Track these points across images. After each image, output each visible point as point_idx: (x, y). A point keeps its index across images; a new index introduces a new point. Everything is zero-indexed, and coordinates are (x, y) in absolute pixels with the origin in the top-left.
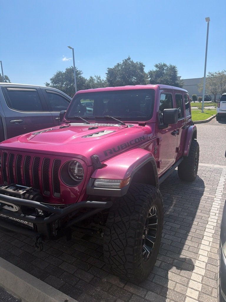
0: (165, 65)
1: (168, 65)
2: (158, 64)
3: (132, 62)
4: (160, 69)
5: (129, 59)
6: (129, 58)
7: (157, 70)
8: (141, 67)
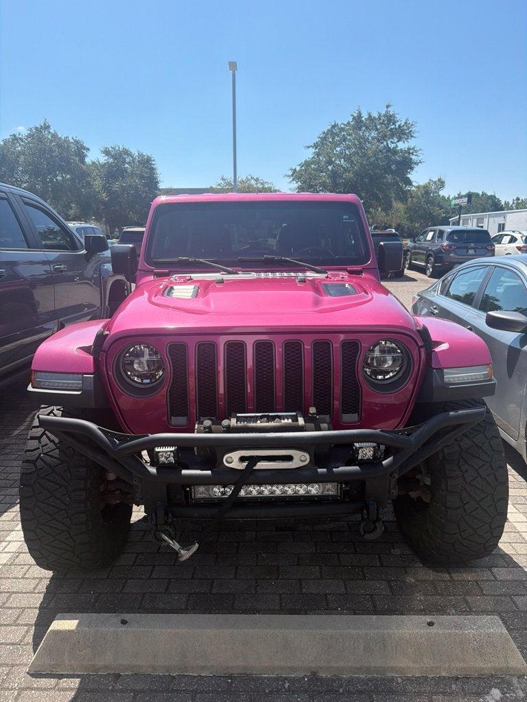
0: (126, 152)
1: (135, 152)
2: (110, 149)
3: (55, 136)
4: (115, 159)
5: (47, 127)
6: (45, 124)
7: (108, 163)
8: (81, 151)
